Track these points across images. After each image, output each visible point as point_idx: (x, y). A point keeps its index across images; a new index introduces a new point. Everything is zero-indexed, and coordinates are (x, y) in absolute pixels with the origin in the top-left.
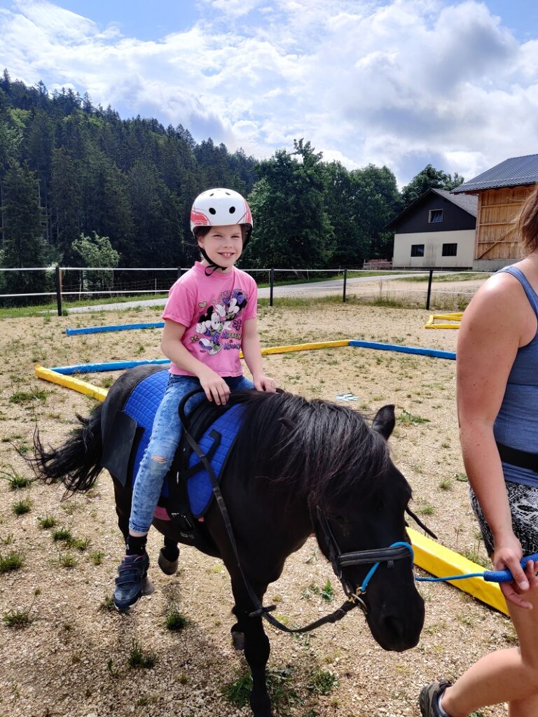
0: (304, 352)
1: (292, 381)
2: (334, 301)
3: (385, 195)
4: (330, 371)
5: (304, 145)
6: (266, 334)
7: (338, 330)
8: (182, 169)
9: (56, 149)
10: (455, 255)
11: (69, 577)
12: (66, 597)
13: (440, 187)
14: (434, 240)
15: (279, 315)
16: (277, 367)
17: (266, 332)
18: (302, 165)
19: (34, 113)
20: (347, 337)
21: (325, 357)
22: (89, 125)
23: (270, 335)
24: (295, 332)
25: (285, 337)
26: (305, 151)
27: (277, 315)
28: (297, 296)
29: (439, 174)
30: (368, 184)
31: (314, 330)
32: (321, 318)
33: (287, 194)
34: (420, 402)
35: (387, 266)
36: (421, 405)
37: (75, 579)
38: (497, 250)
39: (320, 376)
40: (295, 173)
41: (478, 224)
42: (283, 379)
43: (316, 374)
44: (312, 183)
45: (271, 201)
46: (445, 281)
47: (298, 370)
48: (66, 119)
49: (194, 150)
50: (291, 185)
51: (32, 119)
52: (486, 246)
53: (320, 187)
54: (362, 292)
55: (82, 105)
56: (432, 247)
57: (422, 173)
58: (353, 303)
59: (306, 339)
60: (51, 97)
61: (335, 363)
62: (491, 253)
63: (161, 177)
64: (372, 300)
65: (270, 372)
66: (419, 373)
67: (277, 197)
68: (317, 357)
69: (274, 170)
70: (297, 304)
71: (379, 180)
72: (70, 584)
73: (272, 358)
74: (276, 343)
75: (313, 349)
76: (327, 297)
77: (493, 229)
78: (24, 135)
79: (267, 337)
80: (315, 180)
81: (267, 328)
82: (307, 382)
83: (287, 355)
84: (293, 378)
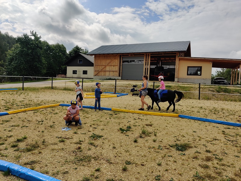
0: (42, 109)
1: (41, 123)
2: (48, 89)
3: (63, 54)
4: (56, 117)
5: (34, 33)
6: (23, 102)
7: (53, 100)
10: (87, 74)
13: (81, 52)
14: (80, 69)
15: (27, 94)
16: (31, 117)
17: (23, 101)
18: (34, 40)
20: (58, 102)
21: (51, 111)
23: (25, 102)
24: (35, 101)
25: (32, 103)
26: (35, 35)
27: (26, 94)
28: (33, 87)
29: (80, 48)
30: (57, 50)
31: (43, 100)
32: (45, 95)
33: (28, 50)
34: (96, 128)
35: (65, 77)
36: (96, 129)
38: (100, 73)
39: (52, 119)
40: (31, 42)
41: (94, 65)
42: (36, 122)
43: (50, 119)
44: (38, 47)
45: (22, 51)
46: (86, 82)
47: (42, 118)
50: (29, 46)
52: (97, 72)
53: (41, 48)
54: (59, 85)
56: (79, 71)
57: (75, 48)
58: (56, 89)
59: (41, 104)
61: (57, 113)
62: (98, 74)
64: (62, 88)
65: (29, 119)
66: (90, 116)
67: (24, 50)
68: (48, 111)
69: (23, 40)
70: (34, 90)
71: (60, 49)
73: (28, 112)
74: (28, 106)
75: (46, 108)
76: (45, 87)
77: (99, 66)
79: (24, 103)
80: (39, 46)
81: (23, 100)
82: (47, 123)
83: (35, 111)
84: (40, 122)
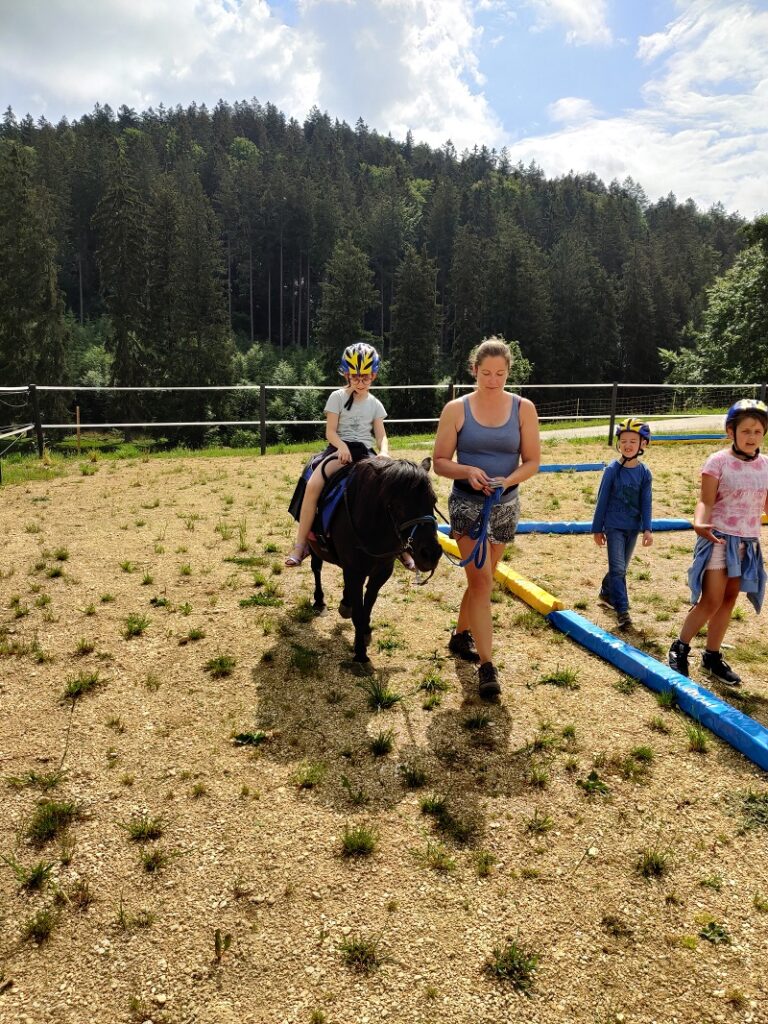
8: (626, 240)
9: (460, 227)
11: (440, 889)
12: (433, 927)
19: (437, 182)
22: (503, 191)
37: (449, 896)
48: (475, 186)
49: (646, 212)
51: (434, 191)
55: (497, 166)
60: (459, 160)
63: (595, 254)
72: (440, 904)
78: (424, 213)
